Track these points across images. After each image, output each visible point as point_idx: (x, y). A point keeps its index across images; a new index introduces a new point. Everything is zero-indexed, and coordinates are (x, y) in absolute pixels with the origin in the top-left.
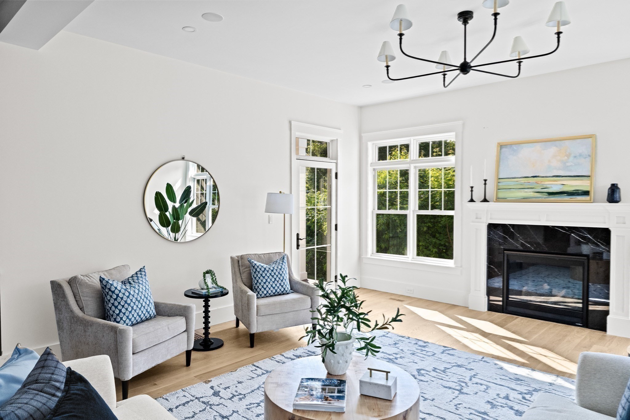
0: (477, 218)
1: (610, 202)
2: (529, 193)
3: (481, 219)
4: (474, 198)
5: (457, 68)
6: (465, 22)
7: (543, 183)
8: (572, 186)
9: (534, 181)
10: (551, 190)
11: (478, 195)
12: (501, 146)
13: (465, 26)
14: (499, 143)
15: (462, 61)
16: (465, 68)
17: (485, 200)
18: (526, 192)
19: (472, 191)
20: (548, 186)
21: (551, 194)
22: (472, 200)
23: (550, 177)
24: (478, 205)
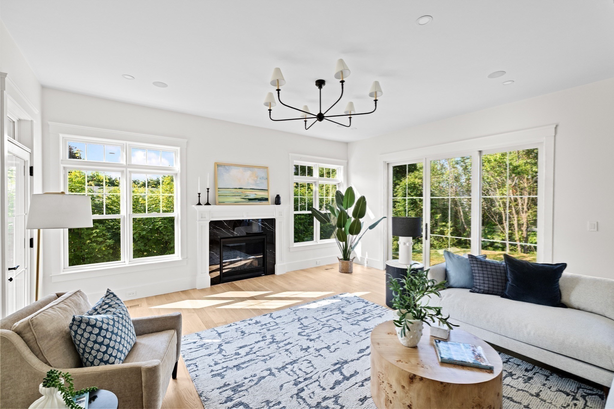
0: (202, 218)
1: (276, 204)
2: (238, 199)
3: (205, 218)
4: (201, 202)
5: (316, 117)
6: (320, 87)
7: (245, 193)
8: (260, 195)
9: (241, 191)
10: (250, 197)
11: (203, 200)
12: (218, 165)
13: (320, 89)
14: (215, 163)
15: (319, 112)
16: (320, 117)
17: (208, 204)
18: (237, 198)
19: (199, 197)
20: (249, 195)
21: (250, 200)
22: (199, 204)
23: (249, 189)
24: (203, 207)
